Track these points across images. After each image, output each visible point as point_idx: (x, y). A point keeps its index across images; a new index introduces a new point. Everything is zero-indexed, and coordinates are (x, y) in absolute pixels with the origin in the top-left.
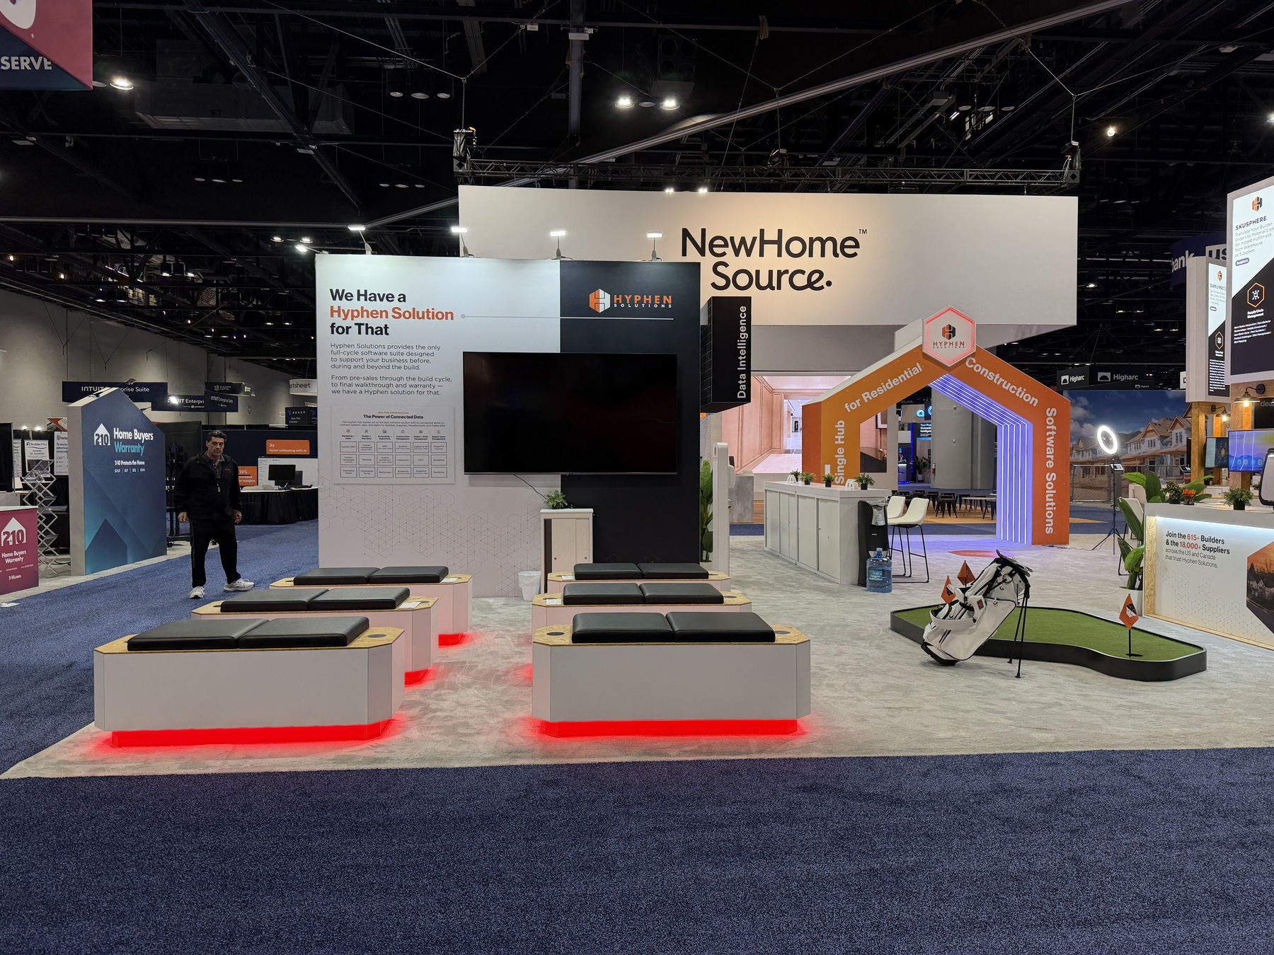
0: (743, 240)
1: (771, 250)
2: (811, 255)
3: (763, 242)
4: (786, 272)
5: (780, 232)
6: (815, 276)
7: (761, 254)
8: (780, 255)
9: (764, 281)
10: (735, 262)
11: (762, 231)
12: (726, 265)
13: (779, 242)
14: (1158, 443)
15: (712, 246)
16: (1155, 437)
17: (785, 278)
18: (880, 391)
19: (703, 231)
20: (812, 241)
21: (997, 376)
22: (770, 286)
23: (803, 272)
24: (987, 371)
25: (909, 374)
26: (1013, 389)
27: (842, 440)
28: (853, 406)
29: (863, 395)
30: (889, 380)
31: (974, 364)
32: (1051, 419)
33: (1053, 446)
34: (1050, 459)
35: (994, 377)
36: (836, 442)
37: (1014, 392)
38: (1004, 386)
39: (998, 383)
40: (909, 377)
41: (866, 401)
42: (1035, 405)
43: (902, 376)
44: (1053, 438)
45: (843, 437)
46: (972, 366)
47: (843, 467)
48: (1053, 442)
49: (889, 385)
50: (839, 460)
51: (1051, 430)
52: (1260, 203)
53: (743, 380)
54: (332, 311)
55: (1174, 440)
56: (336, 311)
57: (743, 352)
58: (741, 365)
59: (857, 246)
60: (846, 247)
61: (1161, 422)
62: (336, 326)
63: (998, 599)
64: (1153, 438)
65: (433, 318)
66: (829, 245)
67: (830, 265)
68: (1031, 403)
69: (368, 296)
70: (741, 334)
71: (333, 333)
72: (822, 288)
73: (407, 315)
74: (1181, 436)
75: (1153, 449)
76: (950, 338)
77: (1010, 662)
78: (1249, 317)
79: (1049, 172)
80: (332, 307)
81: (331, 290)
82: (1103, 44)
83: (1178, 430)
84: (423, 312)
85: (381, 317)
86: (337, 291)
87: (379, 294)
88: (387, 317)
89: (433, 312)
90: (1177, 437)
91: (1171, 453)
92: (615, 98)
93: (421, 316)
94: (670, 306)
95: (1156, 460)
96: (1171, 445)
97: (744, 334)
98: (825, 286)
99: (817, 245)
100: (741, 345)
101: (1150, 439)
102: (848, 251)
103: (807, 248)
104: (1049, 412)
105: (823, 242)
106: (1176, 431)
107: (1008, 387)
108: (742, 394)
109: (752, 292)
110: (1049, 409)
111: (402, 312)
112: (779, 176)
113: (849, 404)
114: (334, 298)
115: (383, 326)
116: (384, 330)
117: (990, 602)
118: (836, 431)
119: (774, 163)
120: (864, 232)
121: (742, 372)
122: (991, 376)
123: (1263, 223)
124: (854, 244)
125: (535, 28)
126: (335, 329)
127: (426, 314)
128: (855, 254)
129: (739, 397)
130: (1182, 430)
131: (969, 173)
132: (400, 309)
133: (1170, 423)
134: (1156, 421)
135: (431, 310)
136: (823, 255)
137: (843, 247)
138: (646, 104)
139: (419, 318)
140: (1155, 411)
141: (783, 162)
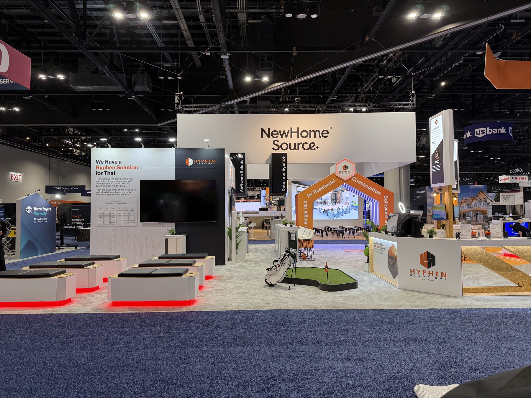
0: (284, 132)
1: (295, 135)
2: (310, 137)
3: (292, 132)
4: (301, 143)
5: (298, 128)
6: (312, 145)
7: (291, 137)
8: (298, 137)
9: (292, 147)
10: (281, 140)
11: (291, 128)
12: (278, 141)
13: (298, 132)
14: (467, 207)
15: (272, 134)
16: (466, 205)
17: (301, 146)
18: (320, 190)
19: (269, 129)
20: (310, 131)
21: (364, 184)
22: (295, 149)
23: (307, 143)
24: (360, 182)
25: (331, 183)
26: (371, 189)
27: (306, 208)
28: (310, 195)
29: (314, 191)
30: (323, 186)
31: (355, 180)
32: (386, 200)
33: (387, 210)
34: (386, 215)
35: (363, 184)
36: (304, 209)
37: (371, 190)
38: (367, 188)
39: (365, 187)
40: (331, 184)
41: (315, 193)
42: (379, 194)
43: (328, 184)
44: (387, 207)
45: (306, 207)
46: (354, 180)
47: (307, 218)
48: (387, 208)
49: (323, 188)
50: (305, 215)
51: (386, 204)
52: (437, 122)
53: (284, 184)
54: (97, 167)
55: (473, 206)
56: (98, 167)
57: (284, 174)
58: (283, 179)
59: (328, 133)
60: (324, 134)
61: (467, 198)
62: (98, 172)
63: (285, 264)
64: (464, 205)
65: (131, 169)
66: (317, 133)
67: (318, 140)
68: (378, 194)
69: (109, 162)
70: (283, 167)
71: (96, 175)
72: (315, 149)
73: (122, 168)
74: (476, 204)
75: (465, 209)
76: (346, 170)
77: (295, 285)
78: (436, 163)
79: (404, 103)
80: (96, 166)
81: (96, 160)
82: (430, 53)
83: (475, 201)
84: (127, 167)
85: (113, 169)
86: (98, 160)
87: (112, 161)
88: (115, 169)
89: (131, 167)
90: (474, 204)
91: (472, 211)
92: (244, 77)
93: (126, 168)
94: (214, 164)
95: (466, 214)
96: (472, 207)
97: (284, 167)
98: (316, 148)
99: (313, 133)
100: (283, 171)
101: (463, 205)
102: (325, 135)
103: (309, 134)
104: (385, 197)
105: (315, 132)
106: (473, 202)
107: (369, 188)
108: (284, 190)
109: (288, 151)
110: (385, 196)
111: (120, 167)
112: (298, 108)
113: (308, 195)
114: (97, 163)
115: (113, 172)
116: (114, 173)
117: (283, 265)
118: (304, 205)
119: (296, 103)
120: (331, 128)
121: (284, 181)
122: (362, 184)
123: (438, 129)
124: (327, 132)
125: (209, 54)
126: (97, 173)
127: (128, 168)
128: (327, 136)
129: (282, 191)
130: (477, 201)
131: (371, 104)
132: (119, 166)
133: (471, 199)
134: (465, 198)
135: (130, 166)
136: (315, 137)
137: (322, 134)
138: (256, 79)
139: (126, 169)
140: (465, 194)
141: (299, 103)
